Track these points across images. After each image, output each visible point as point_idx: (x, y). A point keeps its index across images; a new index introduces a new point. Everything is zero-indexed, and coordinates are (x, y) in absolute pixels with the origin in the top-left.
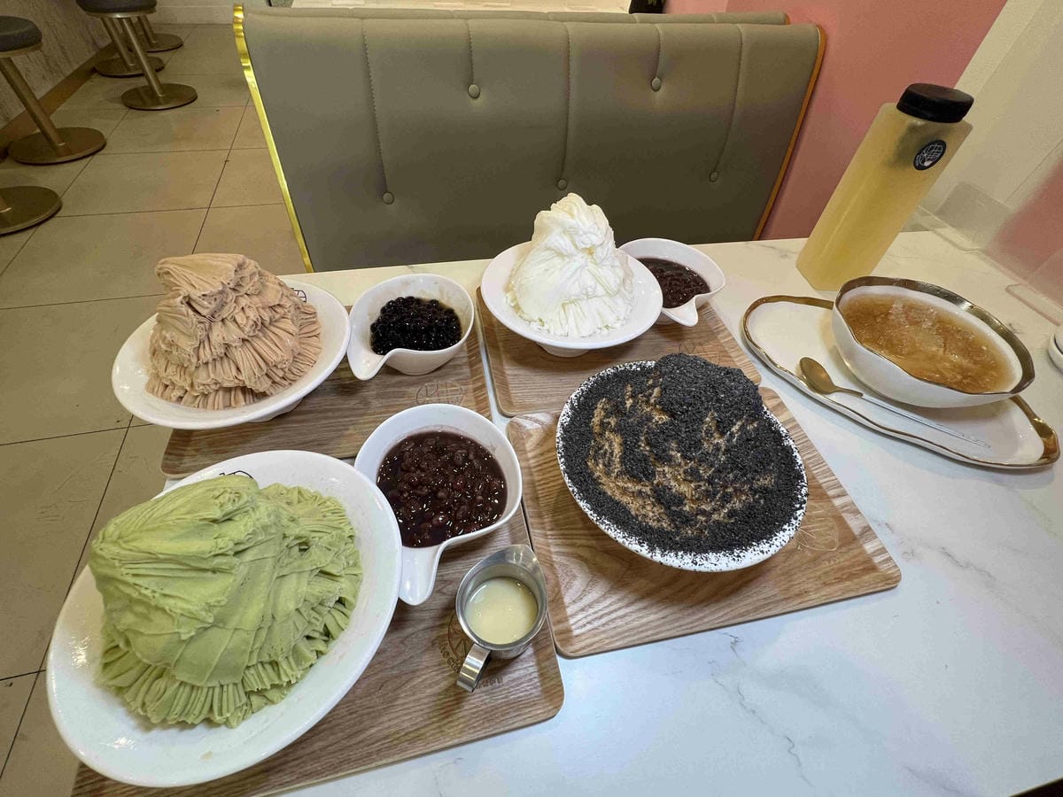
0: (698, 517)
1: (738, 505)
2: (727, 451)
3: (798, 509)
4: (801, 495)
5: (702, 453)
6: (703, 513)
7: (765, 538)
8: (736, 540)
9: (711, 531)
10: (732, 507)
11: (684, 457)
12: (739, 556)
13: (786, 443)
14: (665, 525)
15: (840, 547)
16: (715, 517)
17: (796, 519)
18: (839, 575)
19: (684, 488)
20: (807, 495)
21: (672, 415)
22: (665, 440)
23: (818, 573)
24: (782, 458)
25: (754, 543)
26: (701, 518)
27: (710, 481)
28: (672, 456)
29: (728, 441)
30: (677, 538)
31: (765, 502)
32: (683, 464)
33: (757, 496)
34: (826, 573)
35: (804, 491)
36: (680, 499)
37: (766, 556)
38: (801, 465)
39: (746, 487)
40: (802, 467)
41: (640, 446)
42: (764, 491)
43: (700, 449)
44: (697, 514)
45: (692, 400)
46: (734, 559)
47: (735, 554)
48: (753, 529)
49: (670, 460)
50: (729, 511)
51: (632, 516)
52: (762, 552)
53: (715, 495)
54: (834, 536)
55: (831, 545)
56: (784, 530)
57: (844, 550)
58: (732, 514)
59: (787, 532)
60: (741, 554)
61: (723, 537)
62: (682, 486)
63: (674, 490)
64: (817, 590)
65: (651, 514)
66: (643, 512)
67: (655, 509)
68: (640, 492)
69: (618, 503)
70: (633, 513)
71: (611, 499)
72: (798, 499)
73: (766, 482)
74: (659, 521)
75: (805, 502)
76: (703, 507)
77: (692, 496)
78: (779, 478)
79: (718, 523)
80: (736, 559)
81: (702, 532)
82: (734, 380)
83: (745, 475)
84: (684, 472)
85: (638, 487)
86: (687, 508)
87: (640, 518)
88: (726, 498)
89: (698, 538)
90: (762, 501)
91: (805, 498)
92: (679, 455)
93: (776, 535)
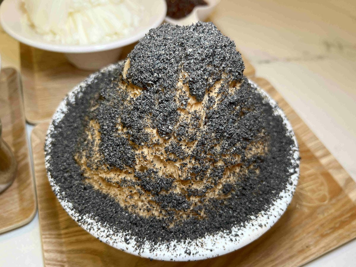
0: (191, 199)
1: (232, 180)
2: (209, 118)
3: (292, 174)
4: (294, 159)
5: (180, 125)
6: (195, 193)
7: (263, 210)
8: (234, 217)
9: (208, 211)
10: (226, 182)
11: (160, 133)
12: (237, 235)
13: (276, 113)
14: (156, 214)
15: (331, 199)
16: (210, 195)
17: (291, 184)
18: (332, 225)
19: (170, 169)
20: (299, 159)
21: (145, 87)
22: (140, 117)
23: (316, 227)
24: (274, 127)
25: (252, 217)
26: (194, 200)
27: (195, 157)
28: (147, 134)
29: (208, 108)
30: (172, 226)
31: (261, 171)
32: (161, 141)
33: (252, 167)
34: (322, 225)
35: (296, 155)
36: (169, 182)
37: (264, 230)
38: (291, 132)
39: (238, 159)
40: (292, 133)
41: (117, 129)
42: (258, 159)
43: (177, 121)
44: (189, 196)
45: (161, 66)
46: (231, 240)
47: (233, 233)
48: (250, 202)
49: (146, 140)
50: (224, 186)
51: (121, 208)
52: (261, 226)
53: (204, 172)
54: (325, 191)
55: (323, 199)
56: (281, 198)
57: (334, 201)
58: (227, 189)
59: (284, 199)
60: (239, 233)
61: (220, 216)
62: (168, 167)
63: (160, 174)
64: (317, 243)
65: (140, 204)
66: (132, 202)
67: (143, 198)
68: (125, 181)
69: (105, 197)
70: (122, 205)
71: (98, 193)
72: (291, 164)
73: (259, 151)
74: (148, 210)
75: (298, 166)
76: (194, 186)
77: (180, 176)
78: (272, 145)
79: (214, 201)
80: (234, 239)
81: (198, 214)
82: (203, 32)
83: (233, 144)
84: (166, 151)
85: (123, 176)
86: (178, 191)
87: (130, 210)
88: (217, 174)
89: (195, 222)
90: (258, 172)
91: (298, 162)
92: (155, 131)
93: (273, 205)
